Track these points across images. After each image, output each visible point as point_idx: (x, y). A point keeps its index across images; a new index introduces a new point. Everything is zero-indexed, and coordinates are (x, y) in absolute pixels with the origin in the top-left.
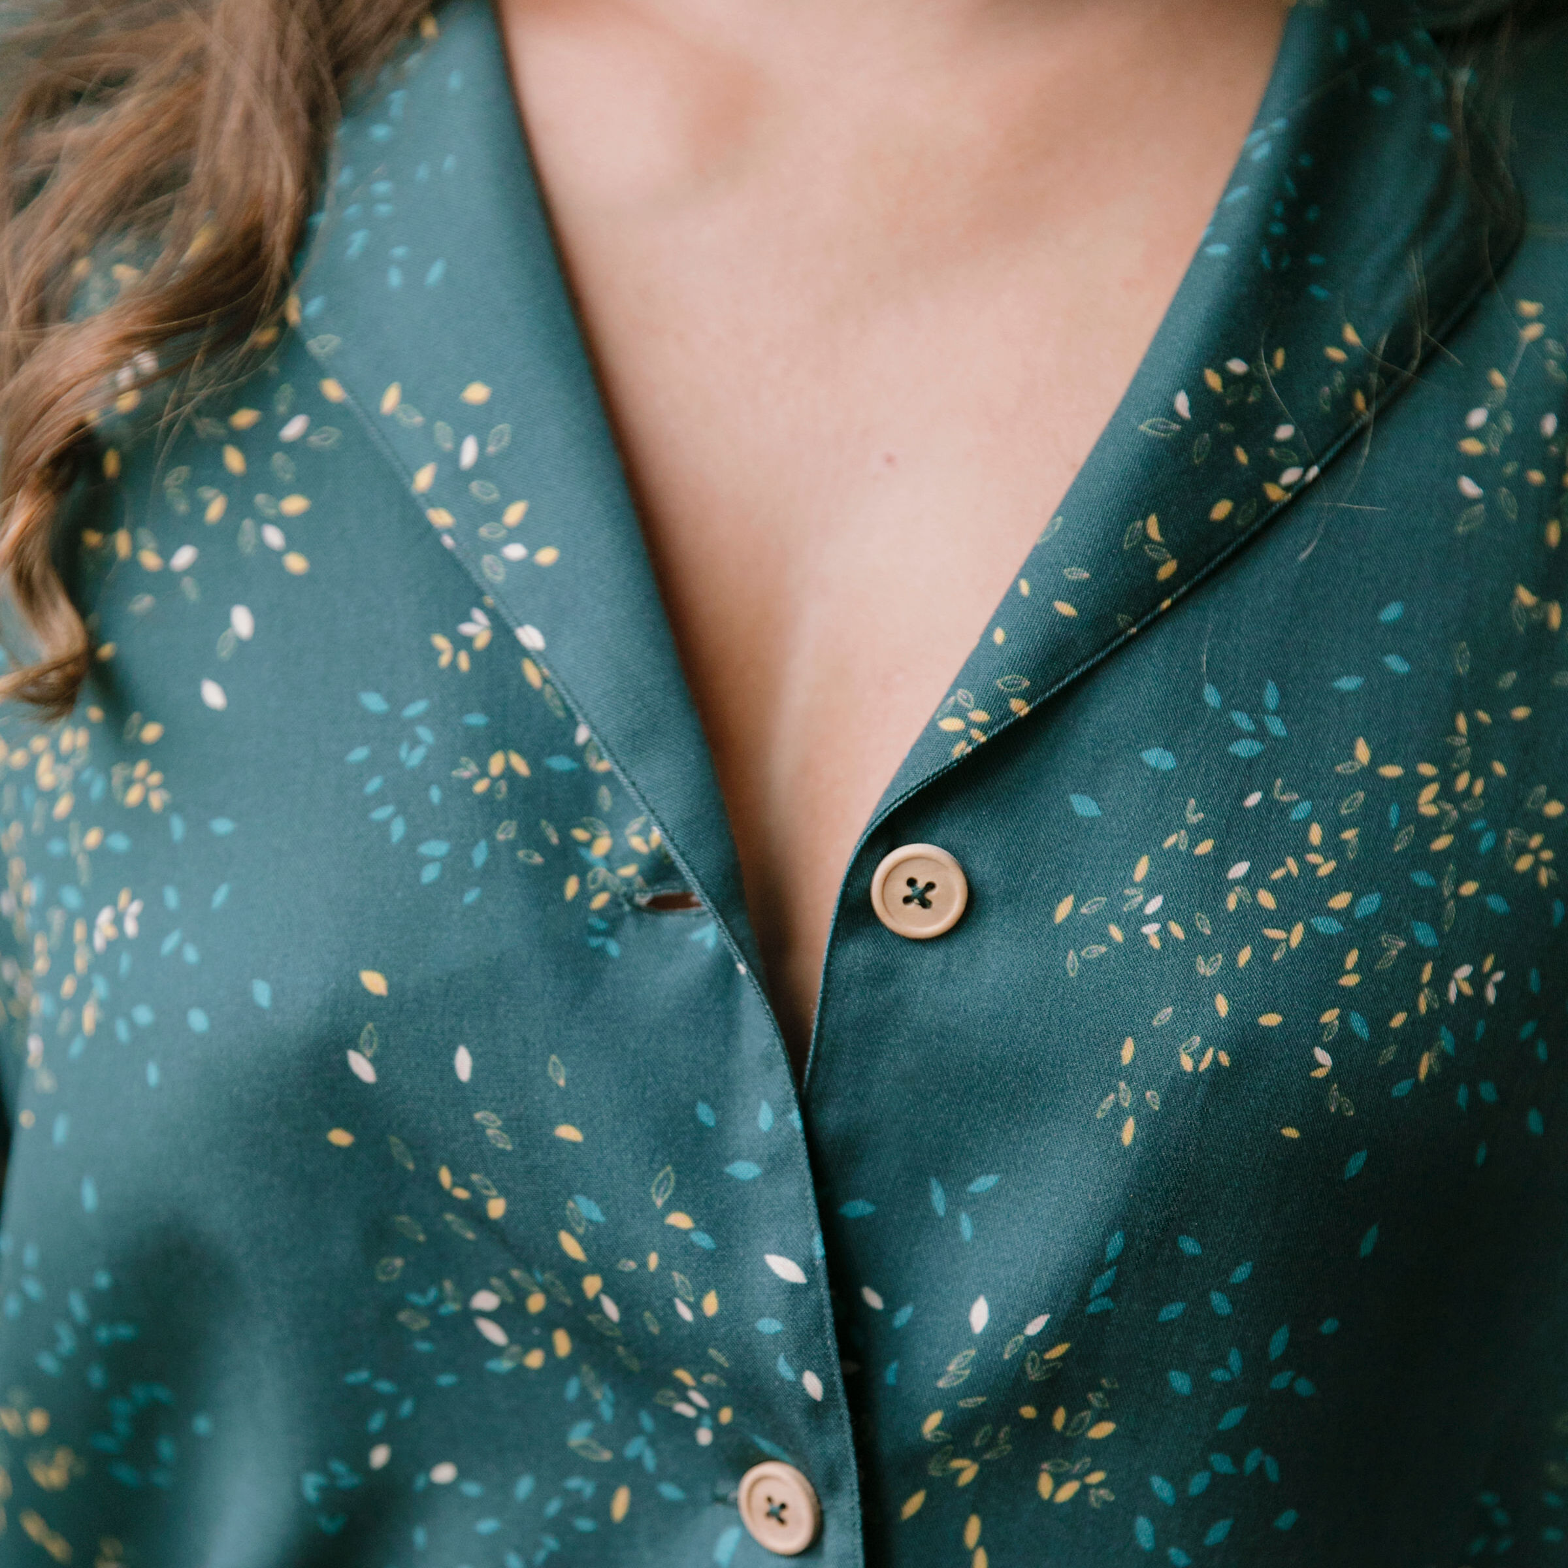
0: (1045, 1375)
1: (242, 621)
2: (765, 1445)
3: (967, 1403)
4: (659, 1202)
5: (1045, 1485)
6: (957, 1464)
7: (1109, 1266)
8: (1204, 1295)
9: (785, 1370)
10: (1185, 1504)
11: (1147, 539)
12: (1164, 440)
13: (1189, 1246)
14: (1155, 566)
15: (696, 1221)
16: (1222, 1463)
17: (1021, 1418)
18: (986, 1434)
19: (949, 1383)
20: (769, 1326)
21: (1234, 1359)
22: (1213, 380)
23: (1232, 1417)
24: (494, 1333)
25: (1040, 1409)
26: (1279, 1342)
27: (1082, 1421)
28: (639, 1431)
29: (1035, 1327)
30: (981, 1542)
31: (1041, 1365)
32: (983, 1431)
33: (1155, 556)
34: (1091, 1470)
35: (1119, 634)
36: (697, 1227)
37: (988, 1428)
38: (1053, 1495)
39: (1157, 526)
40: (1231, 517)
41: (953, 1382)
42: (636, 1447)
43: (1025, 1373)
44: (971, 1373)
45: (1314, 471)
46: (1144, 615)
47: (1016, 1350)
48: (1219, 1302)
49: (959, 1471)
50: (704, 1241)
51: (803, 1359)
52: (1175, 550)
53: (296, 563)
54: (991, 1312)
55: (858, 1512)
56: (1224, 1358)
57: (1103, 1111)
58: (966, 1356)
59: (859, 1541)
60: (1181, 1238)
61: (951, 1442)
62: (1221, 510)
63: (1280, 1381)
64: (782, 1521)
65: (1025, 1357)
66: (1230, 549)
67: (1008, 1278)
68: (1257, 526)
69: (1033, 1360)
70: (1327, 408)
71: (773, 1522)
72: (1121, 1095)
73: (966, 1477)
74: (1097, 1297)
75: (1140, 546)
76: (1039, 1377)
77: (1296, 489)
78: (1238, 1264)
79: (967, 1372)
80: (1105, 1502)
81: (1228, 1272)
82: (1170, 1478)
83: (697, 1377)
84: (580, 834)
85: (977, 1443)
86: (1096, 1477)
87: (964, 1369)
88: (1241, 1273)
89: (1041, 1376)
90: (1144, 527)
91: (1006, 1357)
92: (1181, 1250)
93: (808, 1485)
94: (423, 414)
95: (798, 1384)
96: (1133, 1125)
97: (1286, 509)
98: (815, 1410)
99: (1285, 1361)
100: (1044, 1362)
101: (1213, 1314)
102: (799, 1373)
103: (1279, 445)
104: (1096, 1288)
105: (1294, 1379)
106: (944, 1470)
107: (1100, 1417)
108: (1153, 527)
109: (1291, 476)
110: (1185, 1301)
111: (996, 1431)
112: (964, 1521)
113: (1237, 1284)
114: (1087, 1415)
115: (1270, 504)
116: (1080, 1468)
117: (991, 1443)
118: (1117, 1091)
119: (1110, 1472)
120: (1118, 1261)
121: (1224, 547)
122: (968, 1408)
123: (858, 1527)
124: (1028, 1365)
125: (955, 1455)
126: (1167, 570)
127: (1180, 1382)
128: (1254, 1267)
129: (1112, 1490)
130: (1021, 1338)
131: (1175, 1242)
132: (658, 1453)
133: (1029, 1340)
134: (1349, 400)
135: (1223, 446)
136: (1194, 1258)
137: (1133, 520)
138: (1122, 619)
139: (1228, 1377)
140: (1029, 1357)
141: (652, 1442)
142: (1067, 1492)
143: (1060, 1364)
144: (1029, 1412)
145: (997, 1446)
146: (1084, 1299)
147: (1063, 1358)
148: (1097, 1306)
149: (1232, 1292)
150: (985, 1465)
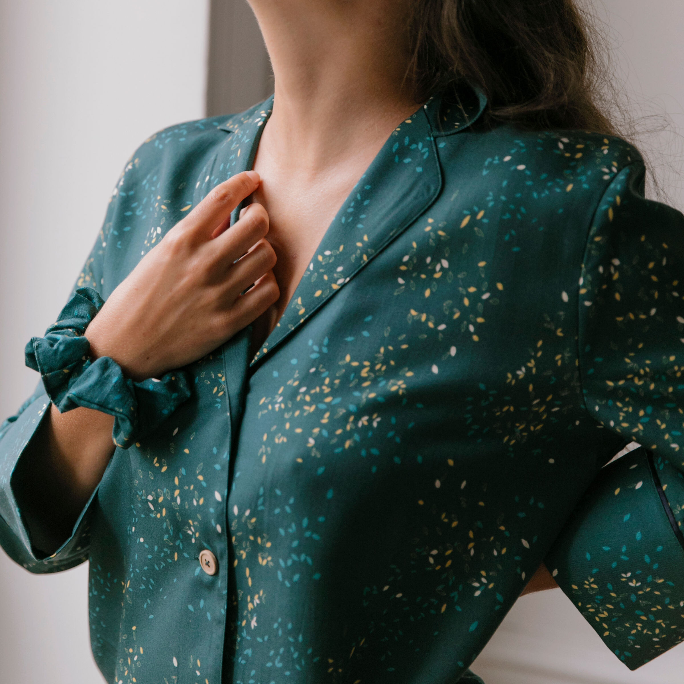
2: (205, 545)
4: (198, 472)
5: (260, 560)
6: (241, 552)
7: (261, 497)
8: (284, 507)
9: (213, 522)
10: (287, 568)
11: (297, 304)
12: (306, 277)
13: (278, 492)
14: (298, 311)
16: (294, 557)
17: (250, 540)
18: (245, 544)
20: (212, 510)
21: (293, 526)
22: (320, 258)
23: (295, 544)
24: (151, 507)
25: (255, 537)
26: (305, 523)
27: (264, 542)
28: (179, 538)
29: (247, 513)
30: (249, 575)
31: (251, 525)
33: (298, 308)
34: (268, 557)
35: (289, 330)
36: (204, 480)
37: (244, 542)
38: (262, 563)
39: (301, 300)
40: (321, 295)
41: (234, 528)
42: (178, 543)
43: (248, 526)
45: (348, 280)
46: (296, 324)
47: (245, 520)
48: (288, 509)
49: (242, 554)
51: (218, 522)
52: (305, 306)
54: (238, 509)
55: (227, 565)
56: (291, 525)
57: (259, 454)
58: (235, 522)
59: (227, 572)
61: (239, 545)
62: (318, 293)
63: (308, 534)
64: (209, 566)
65: (247, 521)
66: (320, 305)
68: (329, 297)
69: (249, 523)
70: (354, 261)
71: (207, 566)
72: (263, 449)
73: (244, 556)
74: (260, 505)
75: (294, 306)
76: (251, 528)
77: (341, 285)
78: (290, 498)
80: (272, 566)
81: (288, 500)
82: (283, 560)
83: (193, 523)
84: (220, 375)
85: (244, 546)
86: (270, 559)
87: (236, 525)
88: (291, 501)
90: (297, 301)
91: (243, 521)
92: (276, 493)
93: (214, 556)
95: (215, 528)
96: (265, 458)
97: (338, 291)
98: (219, 535)
99: (308, 528)
100: (252, 523)
101: (287, 513)
102: (216, 525)
103: (338, 273)
104: (259, 503)
105: (312, 534)
106: (239, 554)
107: (268, 541)
109: (341, 281)
110: (280, 508)
111: (247, 543)
112: (246, 569)
113: (291, 504)
114: (265, 540)
115: (333, 290)
116: (266, 556)
117: (246, 547)
119: (272, 557)
120: (263, 495)
121: (319, 303)
122: (239, 535)
123: (227, 569)
125: (240, 549)
126: (302, 312)
127: (282, 531)
128: (294, 499)
129: (273, 563)
130: (245, 516)
131: (275, 491)
132: (183, 544)
133: (247, 516)
134: (361, 258)
135: (321, 275)
136: (280, 495)
137: (295, 299)
138: (290, 326)
139: (292, 531)
141: (182, 541)
142: (265, 562)
143: (255, 524)
144: (251, 538)
145: (248, 547)
146: (256, 506)
147: (256, 522)
148: (260, 508)
149: (290, 506)
150: (247, 553)
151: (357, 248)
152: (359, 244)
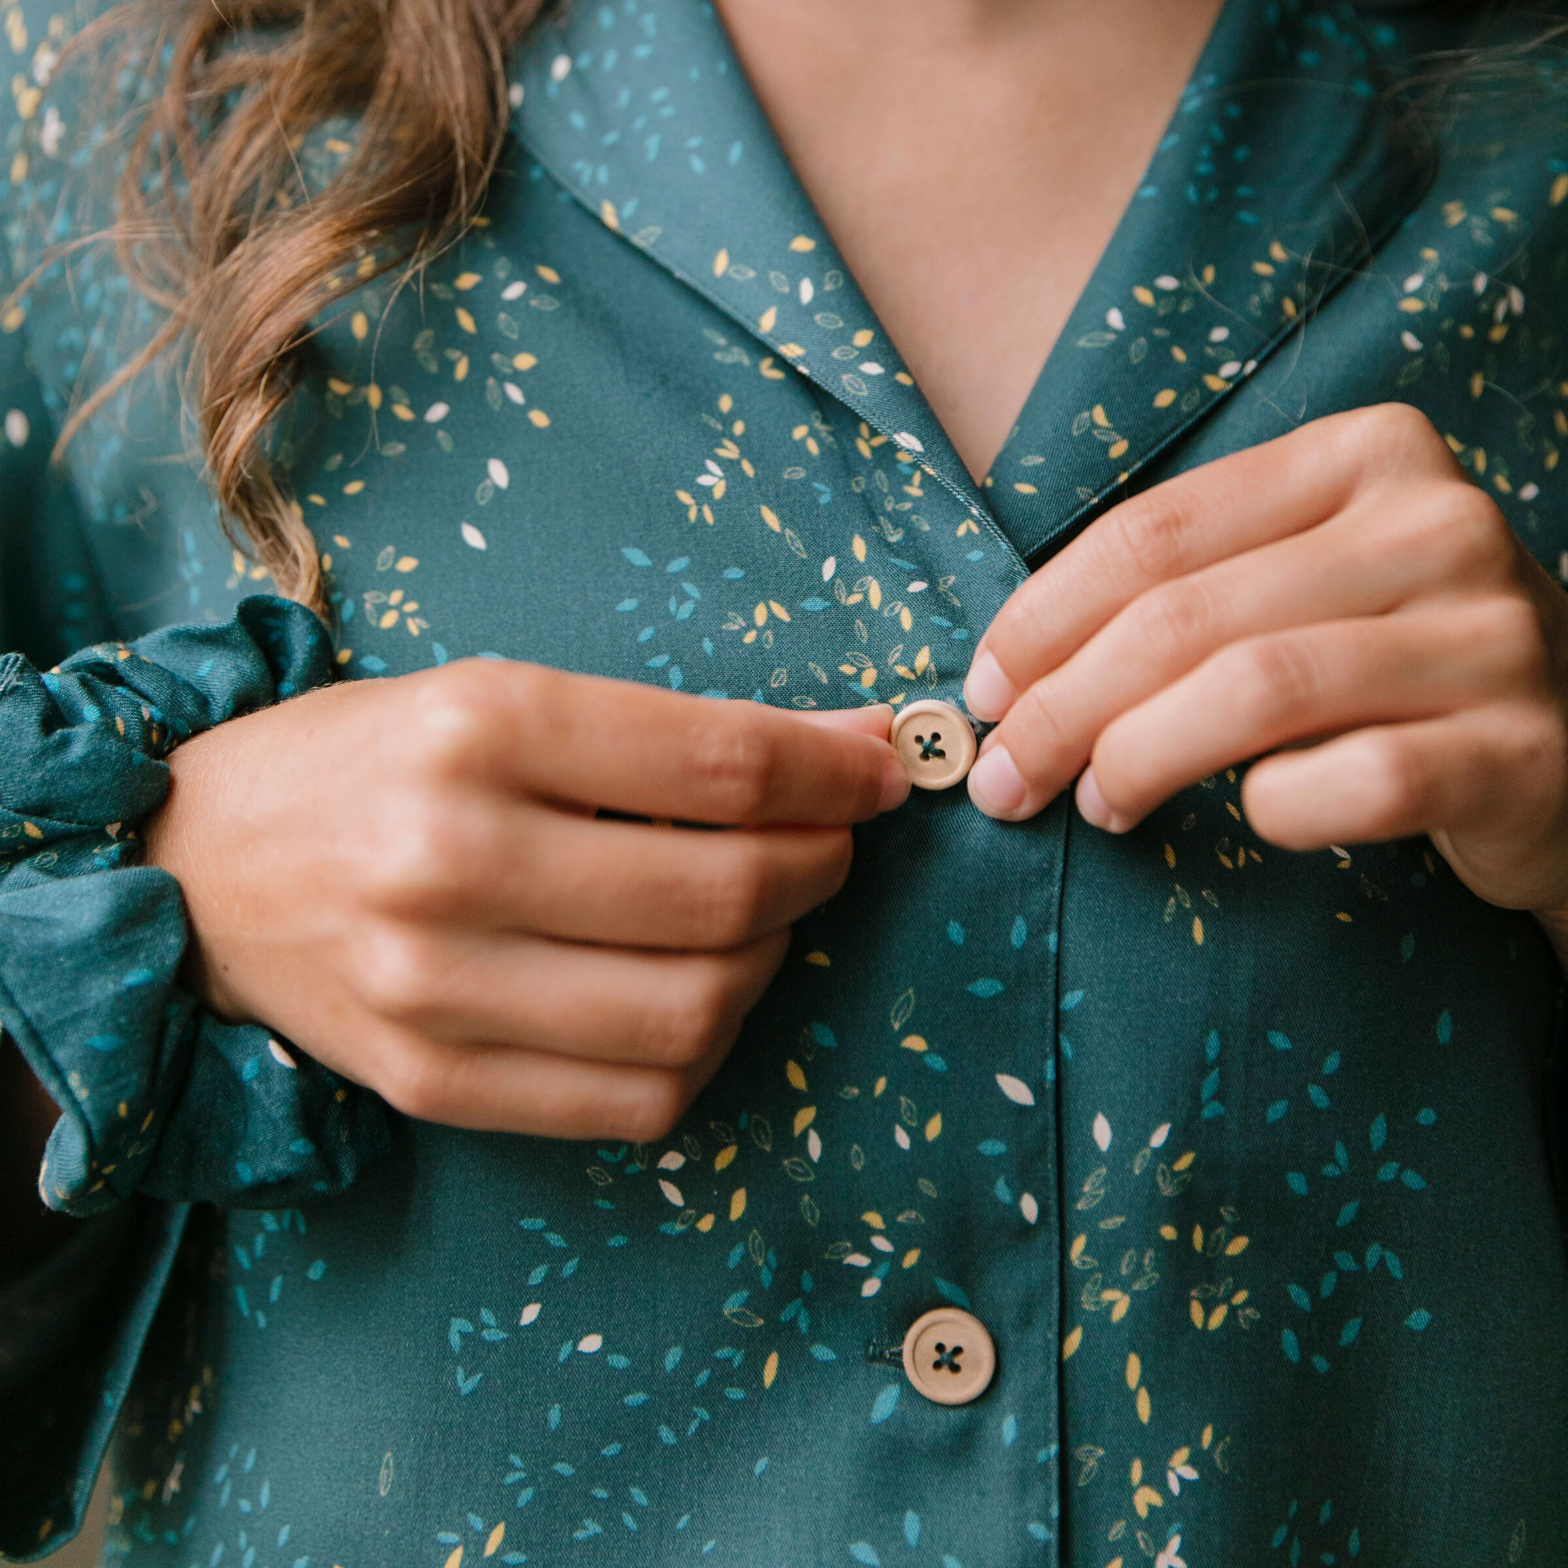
0: (1177, 1189)
1: (498, 473)
3: (1107, 1225)
4: (897, 1026)
5: (1197, 1313)
6: (1109, 1295)
7: (1212, 1068)
8: (1302, 1090)
9: (1002, 1192)
10: (1319, 1308)
11: (1094, 425)
12: (1101, 349)
13: (1279, 1041)
14: (1106, 446)
15: (930, 1043)
16: (1345, 1260)
17: (1161, 1238)
18: (1131, 1258)
19: (1087, 1205)
20: (993, 1148)
21: (1340, 1152)
22: (1144, 296)
23: (1347, 1213)
24: (673, 1194)
25: (1179, 1229)
26: (1378, 1132)
27: (1218, 1238)
28: (798, 1292)
29: (1159, 1138)
30: (1144, 1381)
31: (1172, 1179)
32: (1127, 1256)
33: (1104, 438)
34: (1235, 1291)
35: (1083, 504)
36: (932, 1049)
37: (1132, 1252)
38: (1206, 1323)
39: (1104, 415)
40: (1176, 404)
41: (1091, 1203)
42: (791, 1311)
43: (1158, 1188)
44: (1106, 1192)
45: (1251, 366)
46: (1103, 487)
47: (1145, 1165)
48: (1317, 1095)
49: (1112, 1304)
50: (938, 1063)
51: (1025, 1183)
52: (1124, 432)
53: (539, 419)
54: (1113, 1128)
56: (1331, 1152)
57: (1169, 915)
58: (1099, 1176)
60: (1270, 1034)
61: (1099, 1269)
62: (1165, 398)
63: (1387, 1173)
64: (957, 1368)
65: (1155, 1170)
66: (1178, 431)
67: (1121, 1093)
68: (1202, 411)
69: (1164, 1174)
70: (1258, 313)
71: (945, 1372)
72: (1181, 897)
73: (1119, 1312)
74: (1208, 1101)
75: (1089, 432)
76: (1171, 1193)
77: (1238, 379)
78: (1327, 1054)
79: (1102, 1192)
80: (1253, 1322)
81: (1319, 1064)
82: (1303, 1285)
83: (888, 1219)
84: (848, 669)
85: (1124, 1271)
86: (1241, 1297)
87: (1099, 1188)
88: (1332, 1063)
89: (1174, 1191)
90: (1091, 417)
91: (1137, 1172)
92: (1272, 1047)
94: (754, 268)
96: (1201, 925)
99: (1388, 1152)
100: (1175, 1174)
101: (1314, 1109)
102: (1018, 1194)
103: (1215, 345)
104: (1206, 1094)
105: (1400, 1170)
106: (1097, 1303)
107: (1235, 1232)
108: (1099, 415)
109: (1230, 369)
110: (1286, 1099)
111: (1142, 1255)
112: (1124, 1360)
113: (1330, 1076)
114: (1221, 1230)
115: (1212, 393)
116: (1225, 1290)
117: (1138, 1271)
118: (1174, 894)
119: (1252, 1289)
120: (1219, 1061)
121: (1173, 430)
122: (1108, 1229)
124: (1160, 1179)
125: (1105, 1286)
126: (1119, 449)
127: (1297, 1183)
128: (1342, 1056)
129: (1257, 1308)
130: (1147, 1152)
131: (1265, 1038)
132: (812, 1313)
133: (1155, 1151)
134: (1278, 307)
136: (1287, 1052)
137: (1079, 410)
138: (1082, 492)
139: (1337, 1172)
140: (1159, 1171)
141: (810, 1303)
142: (1218, 1317)
143: (1189, 1176)
144: (1168, 1232)
145: (1145, 1274)
146: (1197, 1104)
147: (1191, 1169)
148: (1210, 1111)
149: (1327, 1083)
150: (1135, 1296)
151: (1260, 279)
152: (1263, 269)
